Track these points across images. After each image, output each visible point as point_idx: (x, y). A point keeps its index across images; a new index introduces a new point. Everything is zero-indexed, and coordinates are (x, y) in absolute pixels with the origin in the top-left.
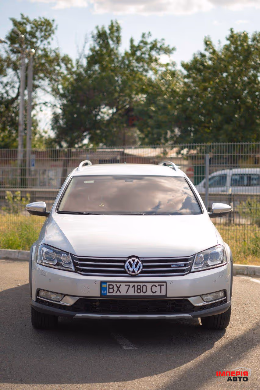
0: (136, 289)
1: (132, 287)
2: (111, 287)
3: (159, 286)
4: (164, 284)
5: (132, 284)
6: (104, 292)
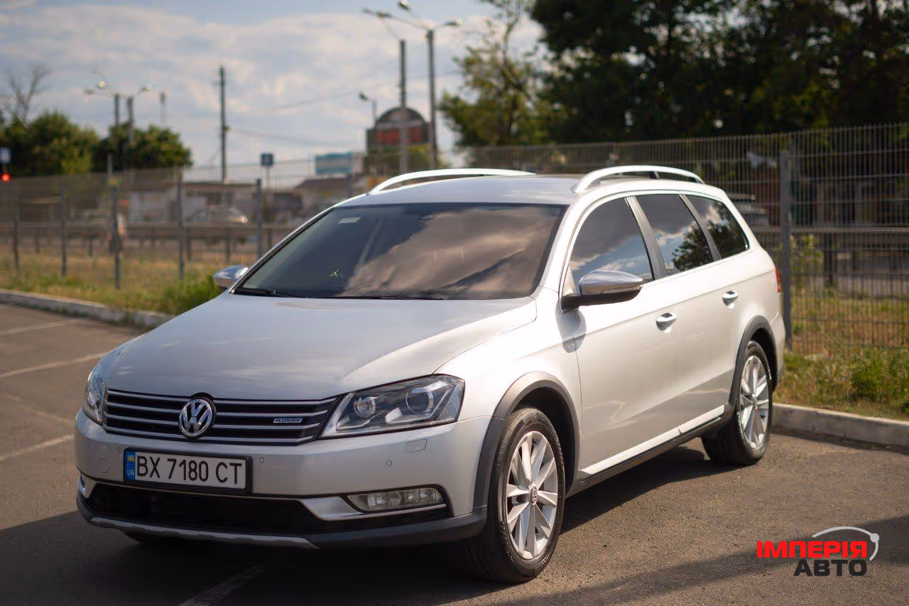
0: (188, 470)
1: (180, 465)
2: (142, 461)
3: (233, 467)
4: (243, 462)
5: (179, 459)
6: (130, 473)
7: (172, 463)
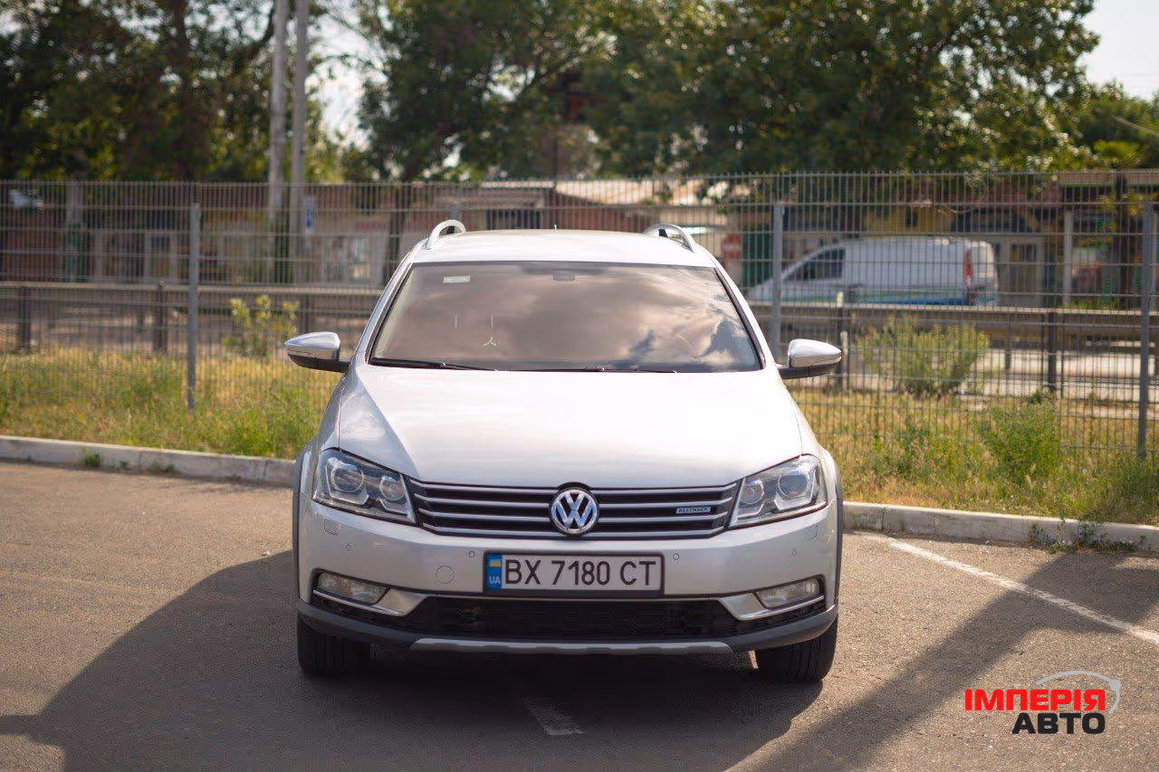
0: (581, 573)
1: (570, 568)
2: (513, 566)
3: (644, 566)
4: (657, 560)
5: (569, 561)
6: (493, 581)
7: (558, 566)
